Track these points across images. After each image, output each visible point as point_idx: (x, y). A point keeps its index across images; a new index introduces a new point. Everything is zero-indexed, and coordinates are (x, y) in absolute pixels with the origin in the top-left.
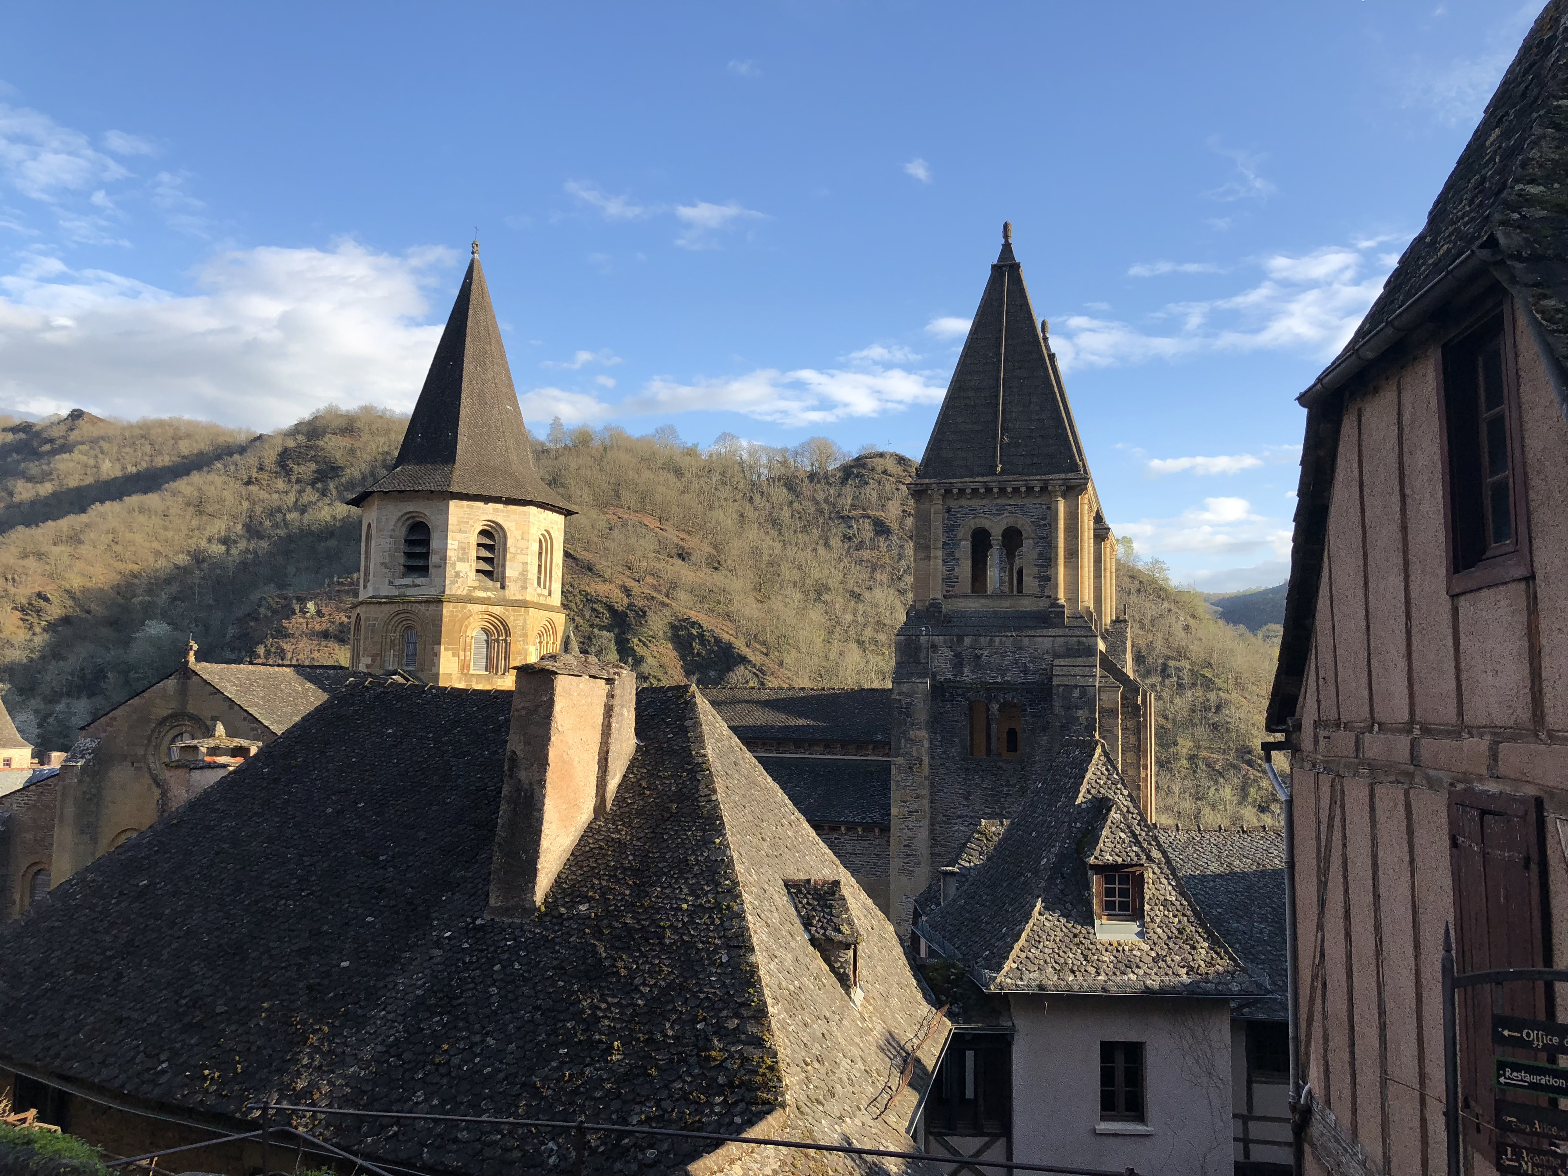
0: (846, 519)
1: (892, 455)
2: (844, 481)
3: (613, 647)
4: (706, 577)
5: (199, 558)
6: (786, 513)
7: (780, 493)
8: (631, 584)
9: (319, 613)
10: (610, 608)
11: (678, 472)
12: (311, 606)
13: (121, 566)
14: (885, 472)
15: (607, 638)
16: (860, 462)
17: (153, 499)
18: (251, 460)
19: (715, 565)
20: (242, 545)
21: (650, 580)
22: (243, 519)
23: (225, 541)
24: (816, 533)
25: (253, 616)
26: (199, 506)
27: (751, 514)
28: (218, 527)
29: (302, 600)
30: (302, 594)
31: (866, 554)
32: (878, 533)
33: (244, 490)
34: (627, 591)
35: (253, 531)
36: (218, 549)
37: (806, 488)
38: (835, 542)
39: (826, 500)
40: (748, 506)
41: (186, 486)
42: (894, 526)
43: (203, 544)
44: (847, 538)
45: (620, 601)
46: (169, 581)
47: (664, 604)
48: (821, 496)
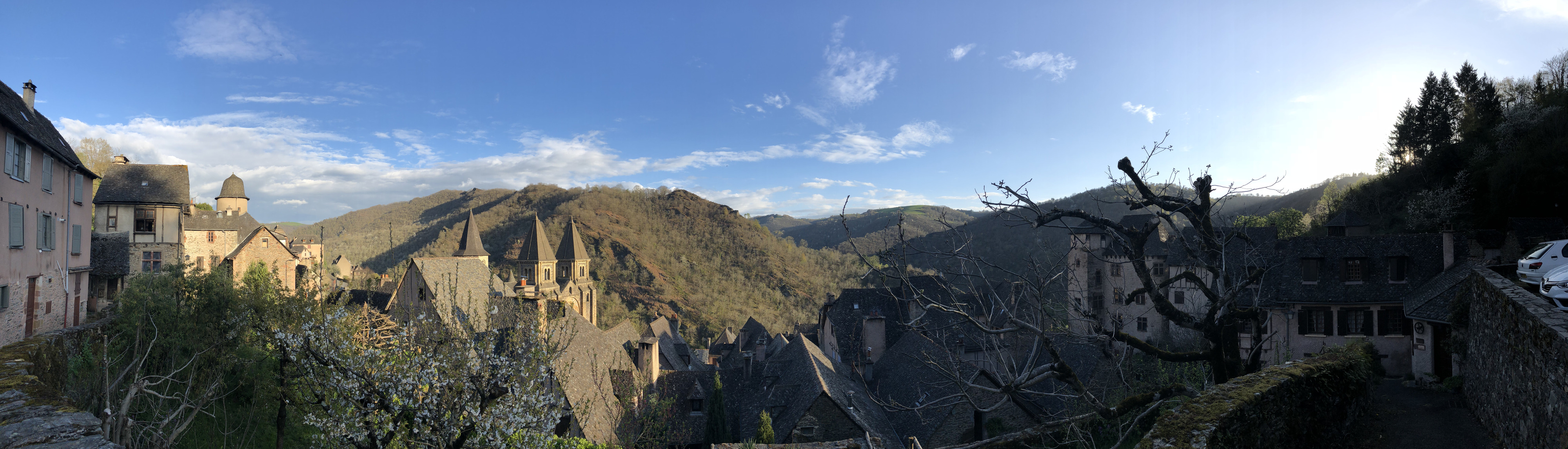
0: (667, 210)
1: (683, 190)
2: (668, 199)
3: (594, 249)
4: (623, 228)
5: (497, 227)
6: (650, 209)
7: (650, 203)
8: (601, 232)
9: (521, 242)
10: (594, 238)
11: (620, 198)
12: (519, 241)
13: (480, 230)
14: (680, 196)
15: (592, 247)
16: (674, 193)
17: (487, 213)
18: (510, 200)
19: (626, 225)
20: (507, 224)
21: (607, 230)
22: (508, 216)
23: (503, 223)
24: (658, 214)
25: (507, 243)
26: (498, 214)
27: (640, 210)
28: (502, 219)
29: (517, 239)
30: (518, 237)
31: (672, 220)
32: (676, 214)
33: (509, 209)
34: (599, 233)
35: (510, 219)
36: (502, 225)
37: (657, 201)
38: (664, 217)
39: (663, 205)
40: (639, 207)
41: (494, 209)
42: (681, 211)
43: (498, 223)
44: (667, 215)
45: (597, 236)
46: (490, 233)
47: (609, 237)
48: (661, 203)
